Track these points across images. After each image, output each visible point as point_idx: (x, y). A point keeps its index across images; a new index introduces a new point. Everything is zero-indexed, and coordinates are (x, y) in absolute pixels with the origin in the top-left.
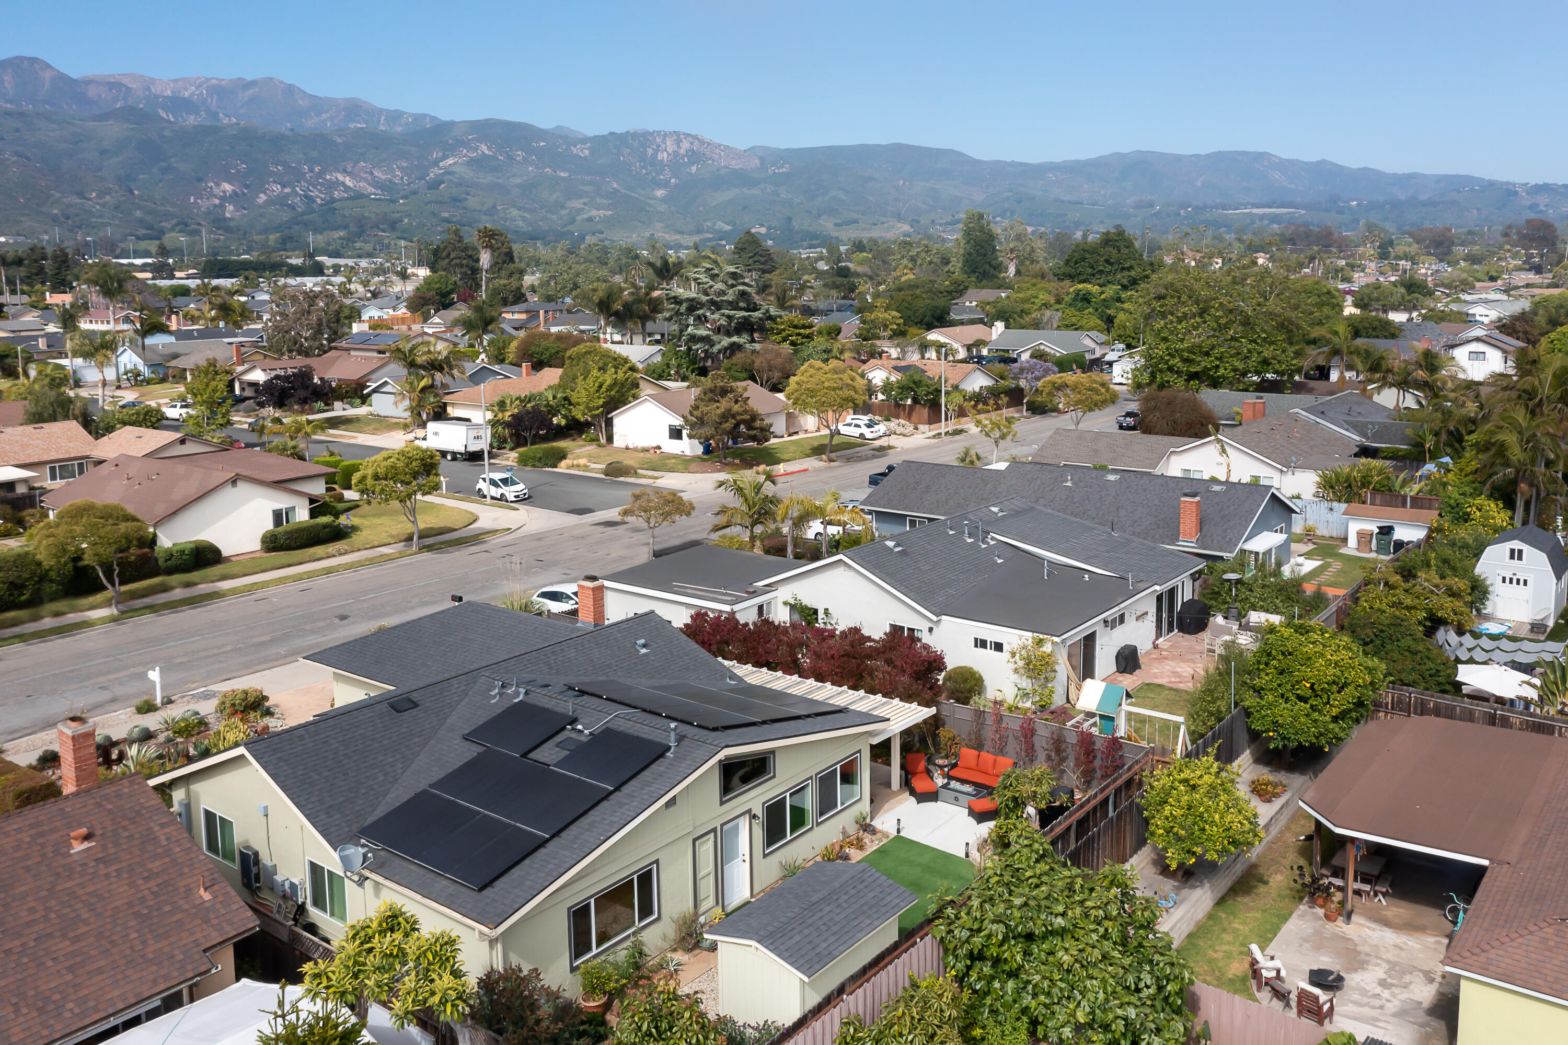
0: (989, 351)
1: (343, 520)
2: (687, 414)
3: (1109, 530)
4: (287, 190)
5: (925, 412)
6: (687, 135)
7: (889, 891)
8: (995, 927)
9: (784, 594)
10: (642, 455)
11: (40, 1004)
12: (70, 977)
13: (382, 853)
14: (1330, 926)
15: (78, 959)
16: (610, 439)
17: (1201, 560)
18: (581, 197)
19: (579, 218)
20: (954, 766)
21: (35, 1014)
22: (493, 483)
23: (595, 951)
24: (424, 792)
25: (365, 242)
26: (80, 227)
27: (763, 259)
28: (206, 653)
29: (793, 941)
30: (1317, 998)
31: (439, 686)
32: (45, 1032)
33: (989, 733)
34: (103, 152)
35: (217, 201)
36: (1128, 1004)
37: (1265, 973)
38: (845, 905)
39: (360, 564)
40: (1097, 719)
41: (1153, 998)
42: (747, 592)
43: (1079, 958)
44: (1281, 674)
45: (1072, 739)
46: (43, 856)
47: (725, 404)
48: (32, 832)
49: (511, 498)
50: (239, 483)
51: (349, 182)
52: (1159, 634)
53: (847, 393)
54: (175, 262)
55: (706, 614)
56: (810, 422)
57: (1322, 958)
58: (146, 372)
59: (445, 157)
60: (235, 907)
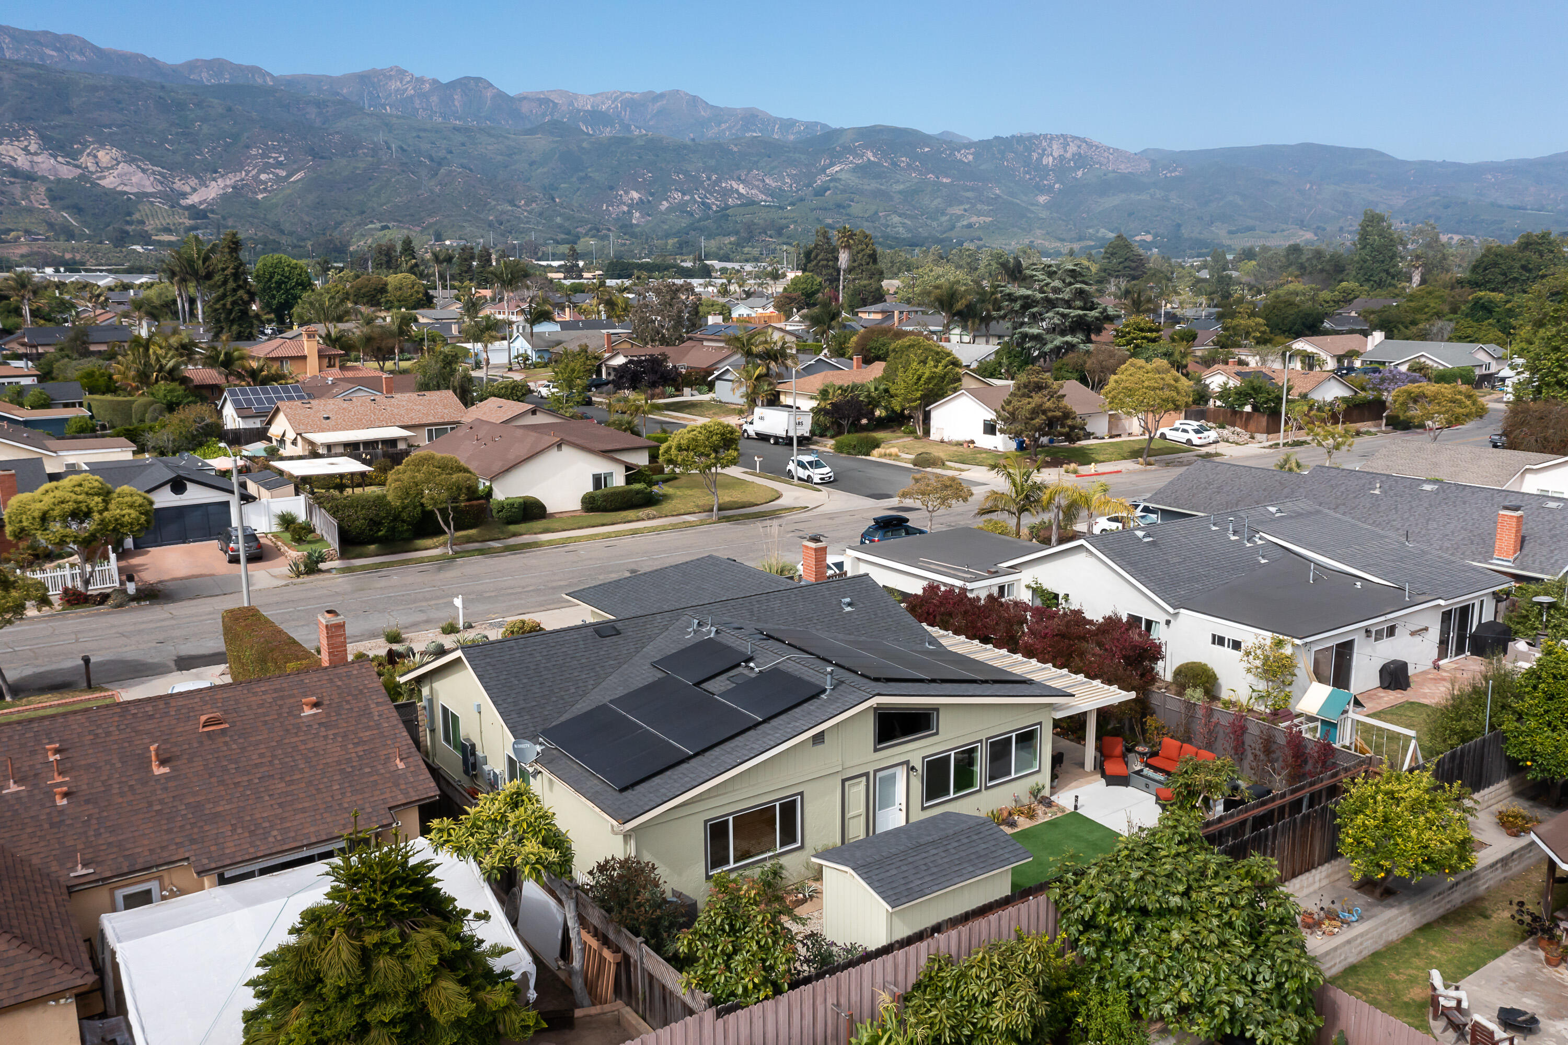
0: (1363, 362)
1: (655, 489)
2: (999, 408)
3: (1403, 539)
4: (687, 198)
5: (1264, 420)
6: (1075, 138)
7: (1003, 845)
8: (1104, 895)
9: (1027, 577)
10: (955, 448)
11: (253, 828)
12: (280, 811)
13: (555, 752)
14: (1549, 971)
15: (289, 798)
16: (927, 432)
17: (1508, 579)
18: (961, 203)
19: (959, 224)
20: (1154, 754)
21: (247, 834)
22: (801, 464)
23: (732, 865)
24: (605, 705)
25: (753, 247)
26: (510, 232)
27: (1133, 265)
28: (510, 591)
29: (888, 874)
30: (1492, 1033)
31: (644, 619)
32: (252, 850)
33: (1199, 728)
34: (532, 163)
35: (625, 208)
36: (1239, 992)
37: (1442, 1001)
38: (953, 851)
39: (664, 528)
40: (1319, 724)
41: (1270, 992)
42: (989, 572)
43: (1192, 938)
44: (1550, 699)
45: (1282, 740)
46: (280, 715)
47: (1037, 399)
48: (275, 695)
49: (816, 479)
50: (563, 447)
51: (742, 190)
52: (1443, 654)
53: (1167, 393)
54: (586, 264)
55: (938, 587)
56: (1134, 426)
57: (1525, 1000)
58: (534, 357)
59: (832, 164)
60: (422, 777)
